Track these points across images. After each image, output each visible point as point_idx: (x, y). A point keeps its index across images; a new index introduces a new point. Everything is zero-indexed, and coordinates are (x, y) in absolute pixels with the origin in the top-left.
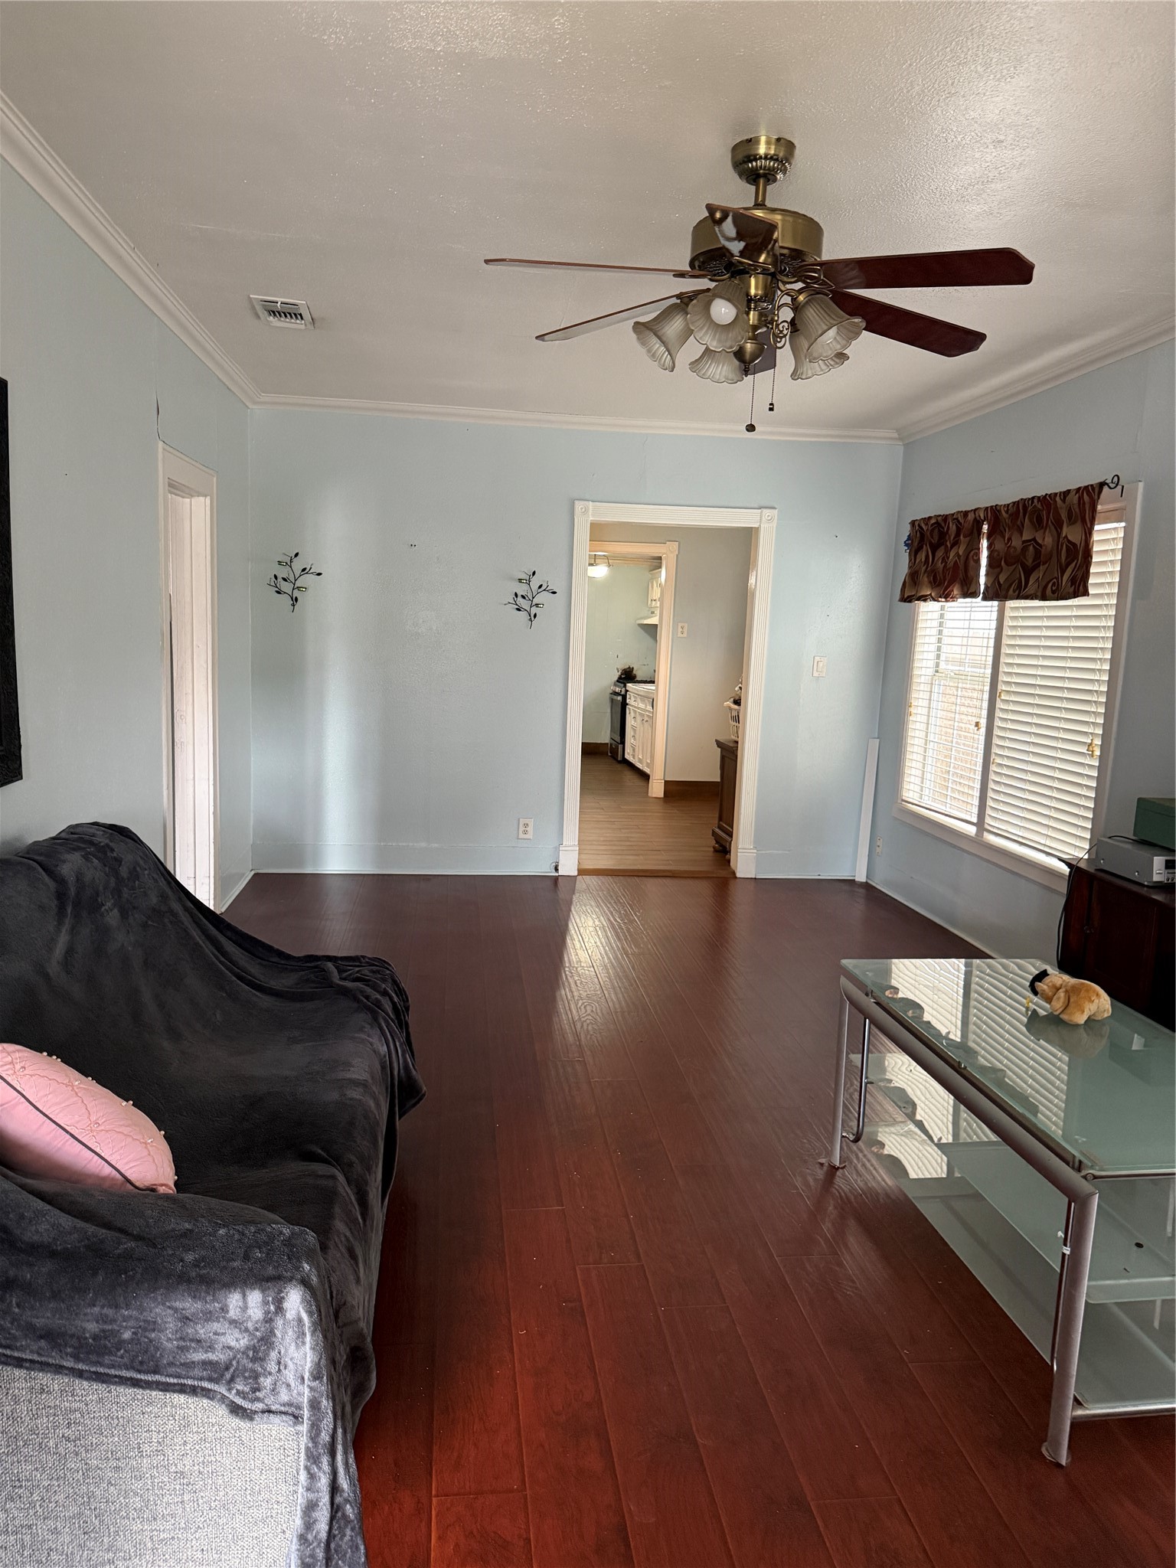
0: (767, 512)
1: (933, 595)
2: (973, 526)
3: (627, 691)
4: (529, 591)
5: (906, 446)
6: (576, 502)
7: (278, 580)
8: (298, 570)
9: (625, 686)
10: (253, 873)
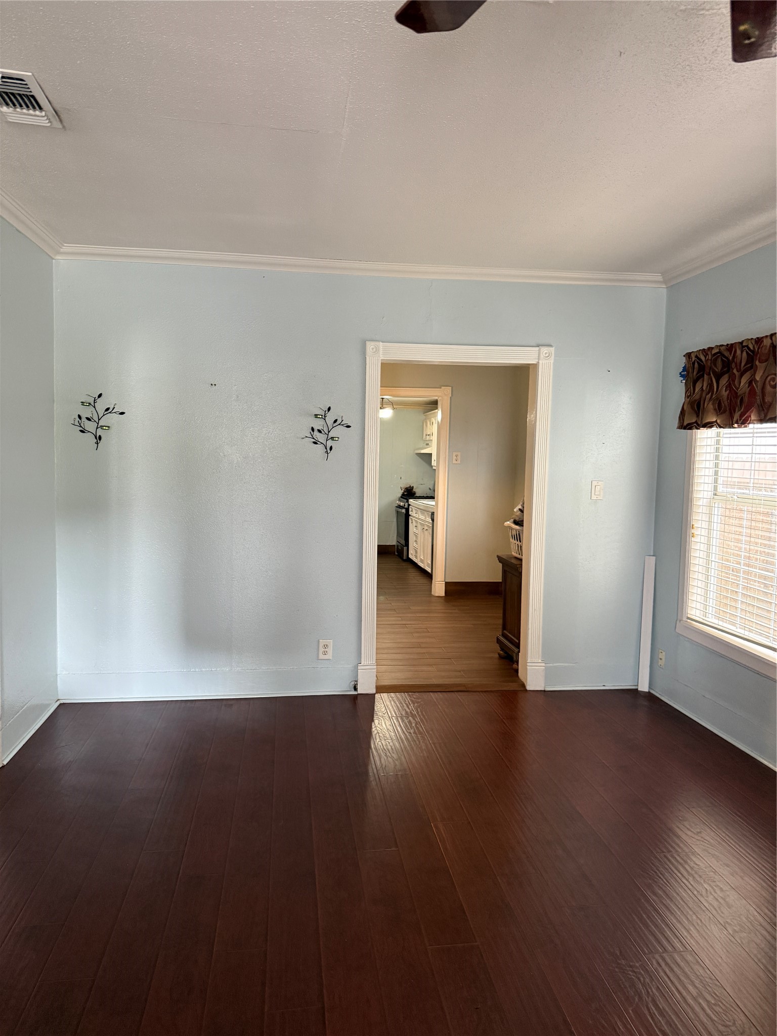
0: (545, 350)
1: (718, 421)
2: (769, 350)
3: (409, 505)
4: (325, 425)
5: (670, 289)
6: (368, 343)
7: (83, 420)
8: (101, 412)
9: (408, 502)
10: (58, 703)
